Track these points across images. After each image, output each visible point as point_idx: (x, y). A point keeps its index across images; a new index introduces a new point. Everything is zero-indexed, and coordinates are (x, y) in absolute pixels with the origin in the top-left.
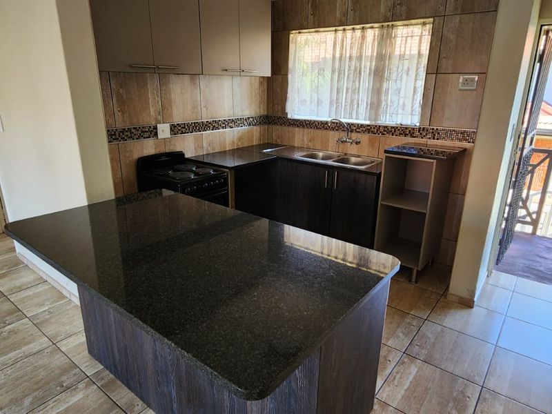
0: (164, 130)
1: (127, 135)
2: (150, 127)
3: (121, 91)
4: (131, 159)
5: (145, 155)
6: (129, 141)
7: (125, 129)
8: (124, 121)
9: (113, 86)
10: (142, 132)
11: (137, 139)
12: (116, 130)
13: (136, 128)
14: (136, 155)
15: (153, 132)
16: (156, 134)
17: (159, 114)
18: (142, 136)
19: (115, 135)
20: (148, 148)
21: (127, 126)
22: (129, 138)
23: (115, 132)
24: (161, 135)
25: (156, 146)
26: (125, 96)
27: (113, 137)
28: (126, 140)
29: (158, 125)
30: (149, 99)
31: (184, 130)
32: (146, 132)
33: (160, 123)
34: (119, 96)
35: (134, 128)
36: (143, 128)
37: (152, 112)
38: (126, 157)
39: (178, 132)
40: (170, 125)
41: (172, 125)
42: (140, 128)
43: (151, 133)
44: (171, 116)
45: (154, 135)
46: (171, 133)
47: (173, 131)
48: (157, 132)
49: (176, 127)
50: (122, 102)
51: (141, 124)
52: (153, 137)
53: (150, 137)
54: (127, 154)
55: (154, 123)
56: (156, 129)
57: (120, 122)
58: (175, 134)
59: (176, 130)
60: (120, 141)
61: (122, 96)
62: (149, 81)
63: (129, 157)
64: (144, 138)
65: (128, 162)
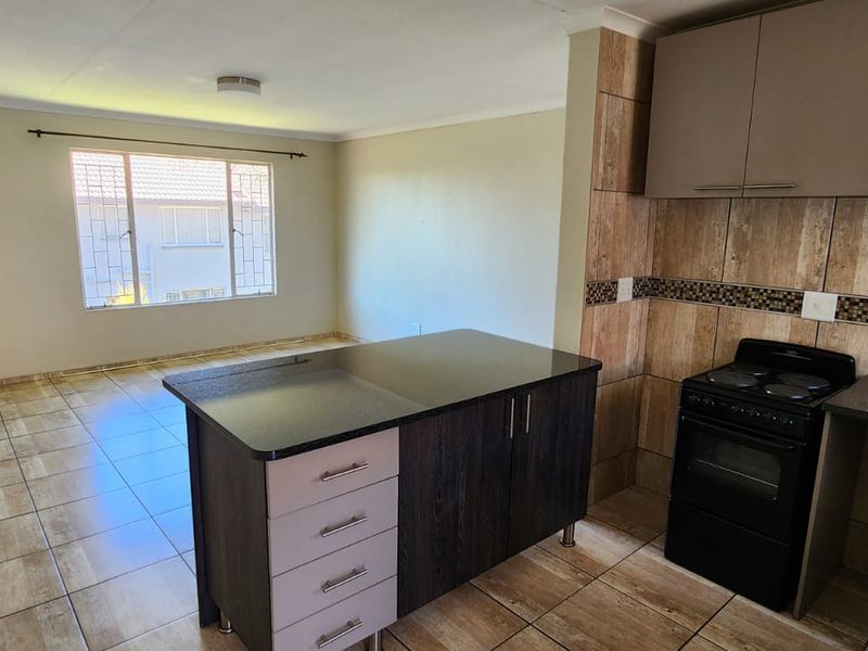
0: (820, 306)
1: (738, 298)
2: (789, 293)
3: (745, 227)
4: (736, 336)
5: (766, 338)
6: (738, 309)
7: (736, 287)
8: (738, 275)
9: (734, 219)
10: (768, 298)
11: (755, 307)
12: (722, 286)
13: (758, 289)
14: (746, 334)
15: (792, 303)
16: (798, 308)
17: (818, 273)
18: (768, 305)
19: (718, 292)
20: (776, 328)
21: (743, 282)
22: (741, 302)
23: (718, 289)
24: (808, 312)
25: (795, 329)
26: (750, 235)
27: (714, 295)
28: (734, 305)
29: (808, 295)
30: (799, 243)
32: (776, 299)
33: (815, 290)
34: (739, 235)
35: (754, 289)
36: (773, 291)
37: (802, 267)
38: (727, 330)
39: (859, 316)
40: (839, 298)
41: (847, 299)
42: (766, 291)
43: (788, 304)
44: (849, 281)
45: (796, 309)
46: (837, 313)
47: (846, 311)
48: (801, 305)
49: (857, 304)
50: (742, 245)
51: (771, 284)
52: (791, 312)
53: (784, 311)
54: (730, 328)
55: (798, 288)
56: (802, 298)
57: (730, 275)
58: (850, 319)
59: (856, 311)
60: (724, 304)
61: (745, 235)
62: (807, 212)
63: (732, 332)
64: (771, 309)
65: (729, 339)
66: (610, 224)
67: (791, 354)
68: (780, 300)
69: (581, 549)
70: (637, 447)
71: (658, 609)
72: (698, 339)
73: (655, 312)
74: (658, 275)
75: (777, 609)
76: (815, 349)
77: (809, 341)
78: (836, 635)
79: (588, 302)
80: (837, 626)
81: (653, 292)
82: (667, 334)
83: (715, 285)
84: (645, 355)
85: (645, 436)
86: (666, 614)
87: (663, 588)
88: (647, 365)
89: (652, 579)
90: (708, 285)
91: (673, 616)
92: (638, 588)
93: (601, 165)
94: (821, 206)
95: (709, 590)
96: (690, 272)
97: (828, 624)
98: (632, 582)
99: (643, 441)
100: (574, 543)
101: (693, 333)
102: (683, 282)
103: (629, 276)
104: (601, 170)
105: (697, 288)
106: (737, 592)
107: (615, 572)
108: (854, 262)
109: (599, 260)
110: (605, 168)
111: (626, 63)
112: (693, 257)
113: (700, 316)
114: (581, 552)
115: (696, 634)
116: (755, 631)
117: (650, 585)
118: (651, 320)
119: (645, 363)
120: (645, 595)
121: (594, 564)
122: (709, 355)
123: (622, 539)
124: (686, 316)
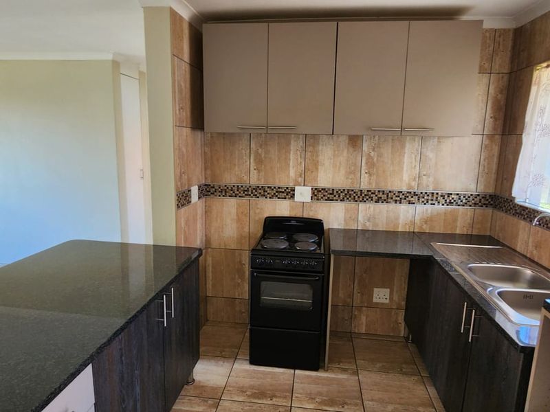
0: (303, 194)
1: (260, 193)
2: (287, 188)
3: (260, 150)
4: (262, 216)
6: (262, 199)
7: (258, 187)
8: (259, 180)
9: (253, 145)
10: (277, 192)
11: (270, 198)
12: (250, 187)
13: (271, 187)
14: (267, 215)
15: (289, 193)
16: (293, 196)
17: (301, 176)
18: (277, 196)
19: (248, 191)
20: (282, 209)
21: (261, 183)
22: (262, 196)
23: (248, 189)
24: (298, 198)
25: (292, 208)
26: (263, 155)
27: (246, 193)
28: (258, 197)
29: (297, 189)
30: (290, 159)
31: (331, 196)
32: (281, 192)
33: (300, 185)
34: (258, 155)
35: (268, 187)
36: (279, 188)
37: (292, 173)
38: (255, 213)
39: (322, 198)
40: (312, 189)
41: (316, 189)
42: (275, 187)
43: (287, 195)
44: (315, 179)
45: (291, 197)
46: (312, 197)
47: (316, 195)
48: (294, 194)
49: (320, 191)
50: (259, 161)
51: (277, 184)
52: (289, 199)
53: (285, 198)
54: (257, 211)
55: (291, 185)
56: (294, 190)
57: (254, 180)
58: (318, 200)
59: (320, 195)
60: (252, 197)
61: (260, 155)
62: (292, 142)
63: (259, 214)
64: (279, 198)
65: (257, 218)
66: (184, 150)
67: (293, 223)
68: (283, 192)
69: (200, 382)
70: (207, 296)
71: (265, 402)
72: (239, 220)
73: (210, 207)
74: (209, 182)
75: (316, 370)
76: (303, 218)
77: (299, 215)
78: (344, 370)
79: (178, 207)
80: (342, 366)
81: (206, 193)
82: (219, 221)
83: (246, 186)
84: (206, 235)
85: (211, 287)
86: (270, 402)
87: (259, 385)
88: (208, 242)
89: (252, 383)
90: (242, 186)
91: (275, 401)
92: (248, 393)
93: (177, 108)
94: (299, 138)
95: (281, 374)
96: (229, 179)
97: (338, 366)
98: (242, 390)
99: (210, 291)
100: (194, 380)
101: (235, 217)
102: (226, 186)
103: (195, 185)
104: (178, 112)
105: (235, 189)
106: (295, 368)
107: (229, 388)
108: (317, 169)
109: (181, 175)
110: (179, 110)
111: (184, 36)
112: (230, 169)
113: (239, 206)
114: (201, 384)
115: (291, 407)
116: (314, 388)
117: (252, 387)
118: (207, 212)
119: (206, 240)
120: (254, 396)
121: (214, 389)
122: (246, 230)
123: (221, 363)
124: (229, 207)
